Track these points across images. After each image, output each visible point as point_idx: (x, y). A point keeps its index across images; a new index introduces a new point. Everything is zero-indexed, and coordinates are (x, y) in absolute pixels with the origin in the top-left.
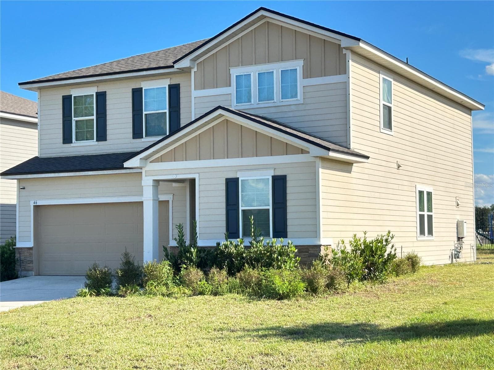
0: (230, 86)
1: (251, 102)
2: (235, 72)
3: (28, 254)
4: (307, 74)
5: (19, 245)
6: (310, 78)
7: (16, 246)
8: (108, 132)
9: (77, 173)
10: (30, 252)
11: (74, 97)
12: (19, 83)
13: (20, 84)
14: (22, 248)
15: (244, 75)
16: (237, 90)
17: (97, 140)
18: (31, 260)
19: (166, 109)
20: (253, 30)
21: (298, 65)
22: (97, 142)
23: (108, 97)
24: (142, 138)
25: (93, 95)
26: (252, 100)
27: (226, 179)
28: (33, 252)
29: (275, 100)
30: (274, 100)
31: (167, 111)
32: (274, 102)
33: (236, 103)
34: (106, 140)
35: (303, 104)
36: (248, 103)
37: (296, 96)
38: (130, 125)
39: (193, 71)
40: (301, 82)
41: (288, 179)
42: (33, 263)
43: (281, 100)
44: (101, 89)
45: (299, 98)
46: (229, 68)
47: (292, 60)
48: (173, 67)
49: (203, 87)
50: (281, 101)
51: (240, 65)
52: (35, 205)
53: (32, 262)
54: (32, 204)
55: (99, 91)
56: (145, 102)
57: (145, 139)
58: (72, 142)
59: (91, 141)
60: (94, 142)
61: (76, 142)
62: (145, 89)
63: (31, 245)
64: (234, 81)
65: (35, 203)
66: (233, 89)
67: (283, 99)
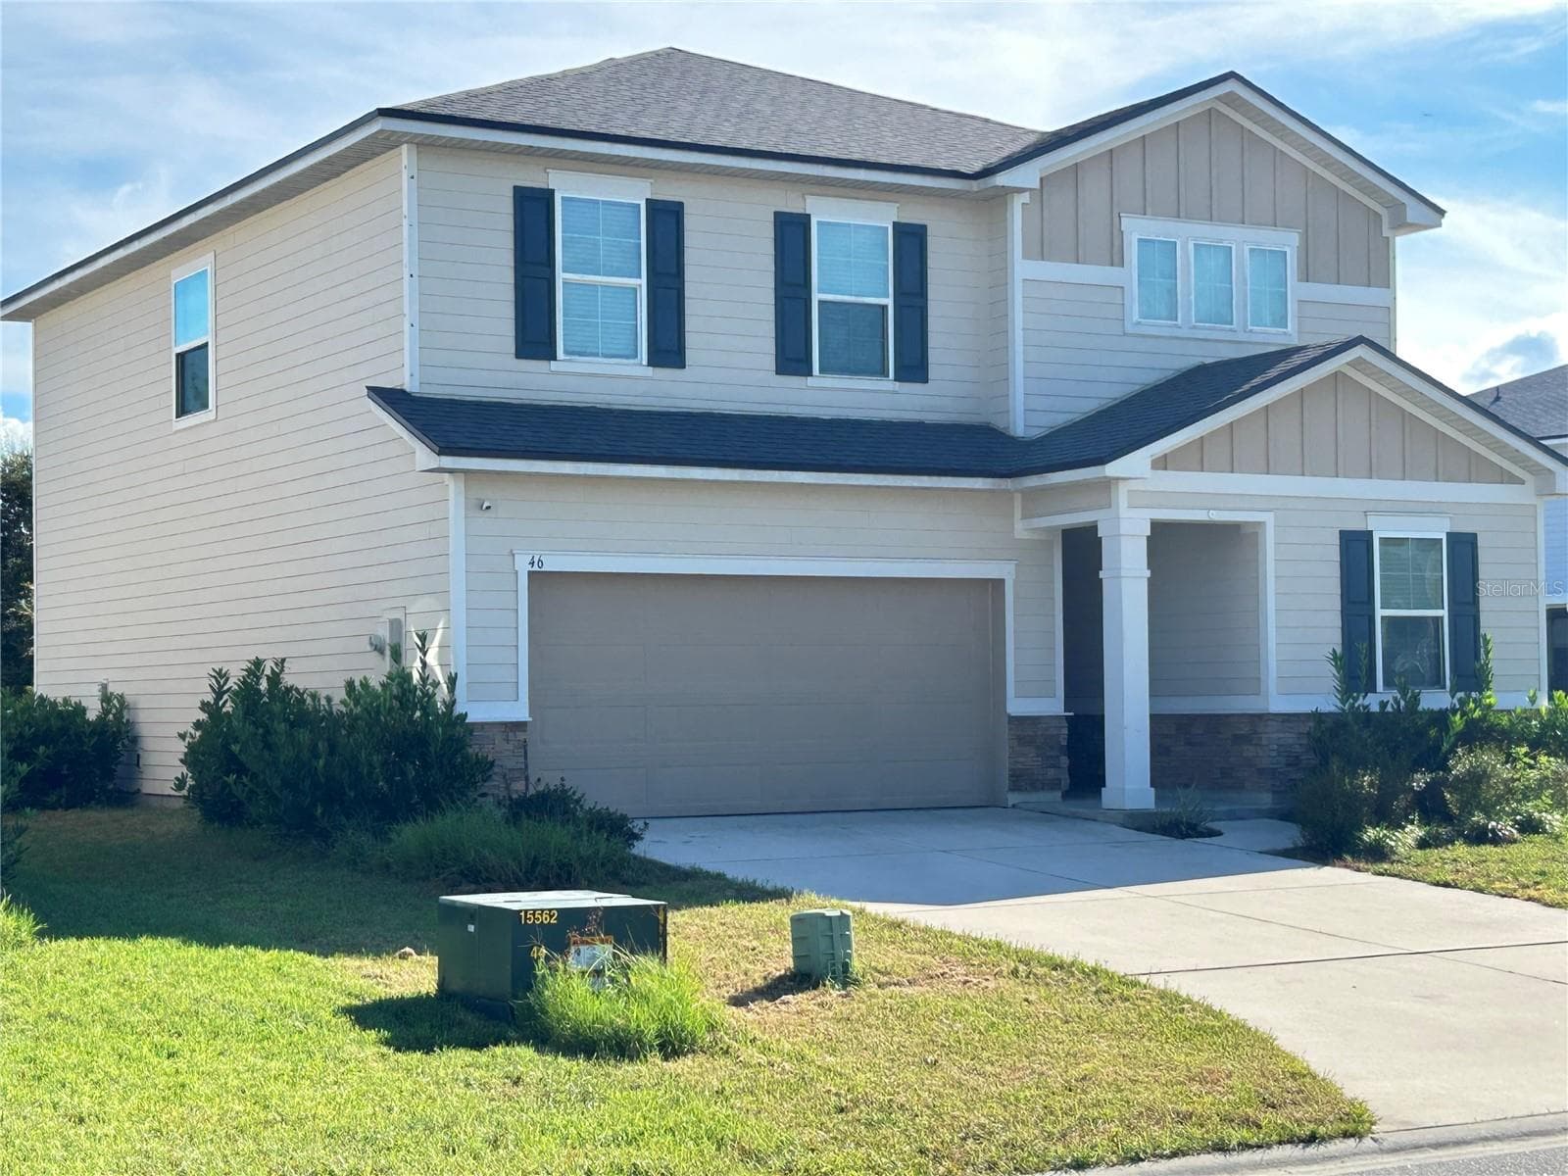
0: (1121, 264)
1: (1176, 320)
2: (1135, 229)
4: (1307, 272)
8: (691, 340)
10: (518, 737)
11: (563, 198)
14: (482, 724)
15: (1158, 241)
16: (1142, 279)
17: (652, 363)
19: (887, 297)
20: (1180, 124)
21: (1289, 241)
22: (651, 368)
23: (691, 224)
24: (810, 373)
25: (637, 206)
26: (1180, 315)
27: (1341, 531)
28: (531, 738)
29: (1234, 326)
30: (1230, 325)
31: (889, 302)
32: (1231, 330)
33: (1137, 315)
34: (681, 364)
36: (1169, 321)
37: (1282, 321)
38: (768, 329)
40: (1295, 288)
41: (1480, 542)
43: (1250, 328)
44: (669, 192)
45: (1289, 328)
46: (1120, 215)
50: (1247, 331)
52: (536, 568)
53: (523, 774)
54: (523, 567)
55: (654, 198)
56: (820, 261)
57: (818, 380)
58: (553, 357)
59: (625, 361)
60: (638, 367)
61: (568, 358)
62: (819, 223)
63: (520, 712)
64: (1132, 253)
65: (536, 563)
66: (1129, 274)
67: (1252, 325)
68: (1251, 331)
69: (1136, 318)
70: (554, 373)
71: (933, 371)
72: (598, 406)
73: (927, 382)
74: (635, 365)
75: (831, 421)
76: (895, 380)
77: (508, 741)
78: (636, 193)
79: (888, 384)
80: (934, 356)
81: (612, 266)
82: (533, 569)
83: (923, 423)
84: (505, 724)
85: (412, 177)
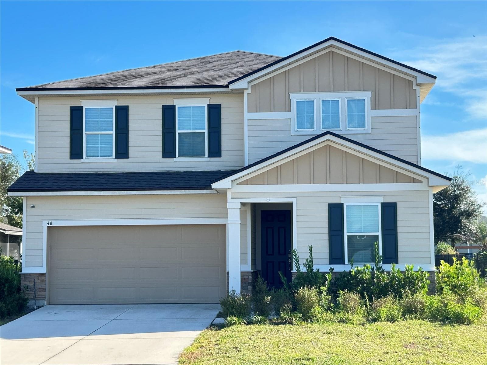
0: (290, 110)
1: (314, 129)
2: (295, 98)
3: (39, 281)
4: (375, 106)
5: (25, 270)
6: (379, 109)
7: (21, 272)
8: (131, 149)
9: (116, 192)
10: (42, 278)
11: (86, 109)
12: (16, 89)
13: (18, 90)
14: (30, 274)
15: (306, 101)
16: (298, 115)
17: (117, 157)
18: (43, 287)
19: (205, 129)
20: (316, 58)
21: (367, 96)
22: (116, 159)
23: (131, 112)
24: (174, 157)
25: (112, 108)
26: (315, 127)
27: (328, 204)
28: (46, 278)
29: (341, 128)
30: (339, 128)
31: (206, 131)
32: (339, 130)
33: (296, 128)
34: (127, 157)
35: (371, 134)
36: (311, 129)
37: (363, 125)
38: (160, 143)
39: (246, 93)
40: (369, 113)
41: (398, 206)
42: (45, 291)
44: (122, 102)
45: (366, 127)
46: (289, 93)
47: (359, 91)
48: (227, 86)
49: (258, 109)
50: (347, 130)
51: (302, 90)
52: (50, 225)
53: (44, 289)
54: (45, 225)
55: (118, 105)
56: (179, 120)
57: (178, 159)
58: (82, 158)
59: (108, 157)
60: (112, 159)
61: (88, 158)
62: (178, 107)
63: (43, 270)
64: (294, 106)
65: (50, 224)
66: (293, 114)
67: (348, 128)
68: (348, 130)
69: (296, 129)
70: (83, 163)
71: (223, 153)
72: (98, 172)
73: (221, 157)
74: (111, 158)
75: (184, 172)
76: (208, 157)
77: (38, 279)
78: (112, 104)
79: (206, 158)
80: (223, 148)
81: (102, 128)
82: (49, 225)
83: (220, 171)
84: (38, 274)
85: (37, 107)
